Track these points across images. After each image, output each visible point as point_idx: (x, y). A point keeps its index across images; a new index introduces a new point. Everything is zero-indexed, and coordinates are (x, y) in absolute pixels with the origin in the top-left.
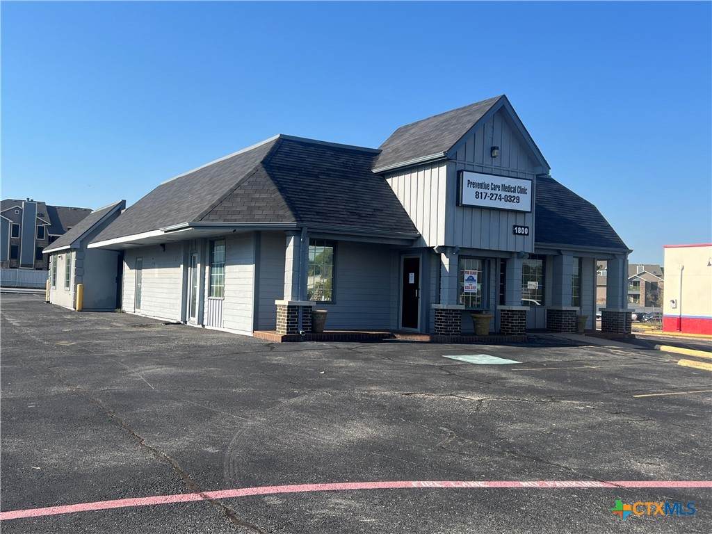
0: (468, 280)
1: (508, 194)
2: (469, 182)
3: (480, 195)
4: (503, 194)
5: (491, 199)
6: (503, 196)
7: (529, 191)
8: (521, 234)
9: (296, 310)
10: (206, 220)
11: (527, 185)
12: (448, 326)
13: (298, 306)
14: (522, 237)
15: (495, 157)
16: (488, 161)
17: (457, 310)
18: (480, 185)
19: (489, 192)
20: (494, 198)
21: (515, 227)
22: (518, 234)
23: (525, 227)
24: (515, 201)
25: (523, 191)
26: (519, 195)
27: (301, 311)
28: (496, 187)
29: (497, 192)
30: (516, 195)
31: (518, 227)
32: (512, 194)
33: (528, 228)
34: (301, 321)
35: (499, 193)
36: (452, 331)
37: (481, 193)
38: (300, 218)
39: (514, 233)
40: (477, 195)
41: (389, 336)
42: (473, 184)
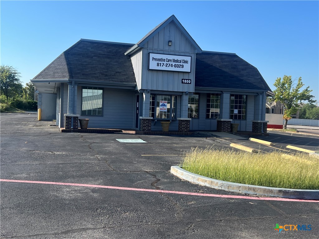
0: (162, 105)
1: (177, 64)
2: (153, 58)
3: (160, 64)
4: (174, 64)
5: (166, 66)
6: (173, 65)
7: (189, 62)
8: (186, 83)
9: (70, 118)
10: (38, 78)
11: (188, 59)
12: (144, 126)
13: (71, 117)
14: (188, 84)
15: (170, 46)
16: (167, 48)
17: (149, 119)
18: (159, 60)
19: (165, 63)
20: (168, 66)
21: (182, 79)
22: (184, 83)
23: (189, 80)
24: (181, 67)
25: (186, 62)
26: (183, 64)
27: (72, 119)
28: (169, 61)
29: (170, 63)
30: (181, 64)
31: (184, 80)
32: (179, 64)
33: (191, 80)
34: (72, 123)
35: (171, 63)
36: (146, 129)
37: (161, 64)
38: (72, 76)
39: (182, 83)
40: (158, 65)
41: (120, 131)
42: (156, 59)
